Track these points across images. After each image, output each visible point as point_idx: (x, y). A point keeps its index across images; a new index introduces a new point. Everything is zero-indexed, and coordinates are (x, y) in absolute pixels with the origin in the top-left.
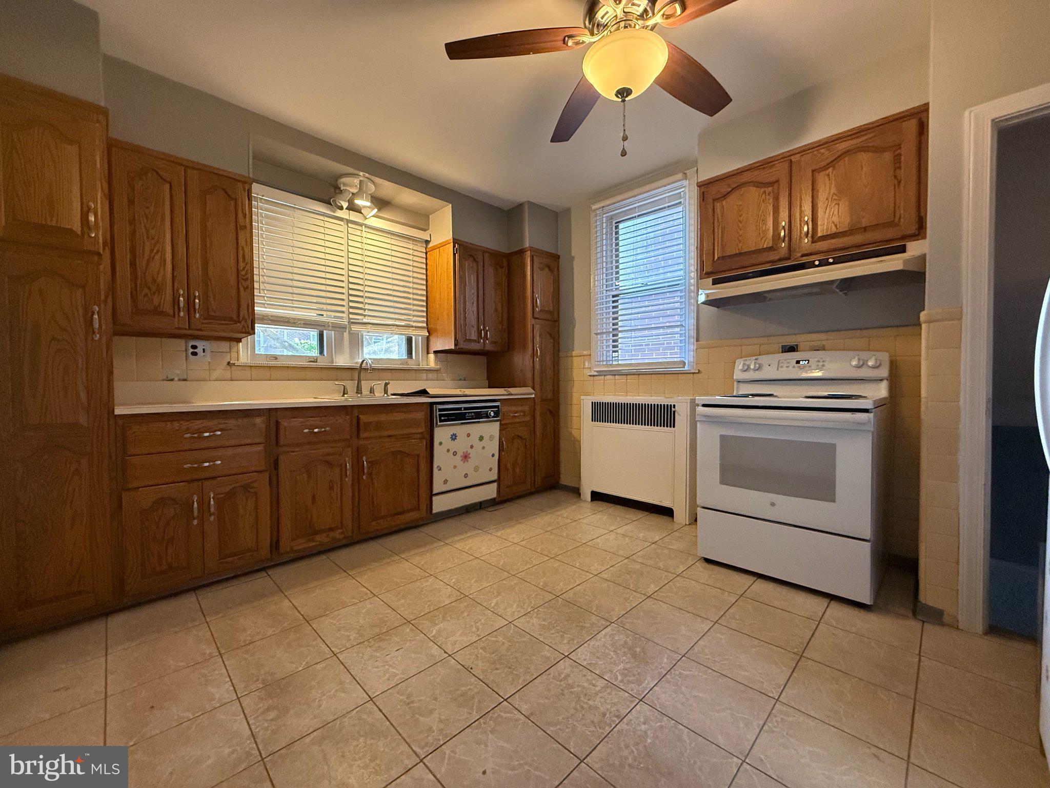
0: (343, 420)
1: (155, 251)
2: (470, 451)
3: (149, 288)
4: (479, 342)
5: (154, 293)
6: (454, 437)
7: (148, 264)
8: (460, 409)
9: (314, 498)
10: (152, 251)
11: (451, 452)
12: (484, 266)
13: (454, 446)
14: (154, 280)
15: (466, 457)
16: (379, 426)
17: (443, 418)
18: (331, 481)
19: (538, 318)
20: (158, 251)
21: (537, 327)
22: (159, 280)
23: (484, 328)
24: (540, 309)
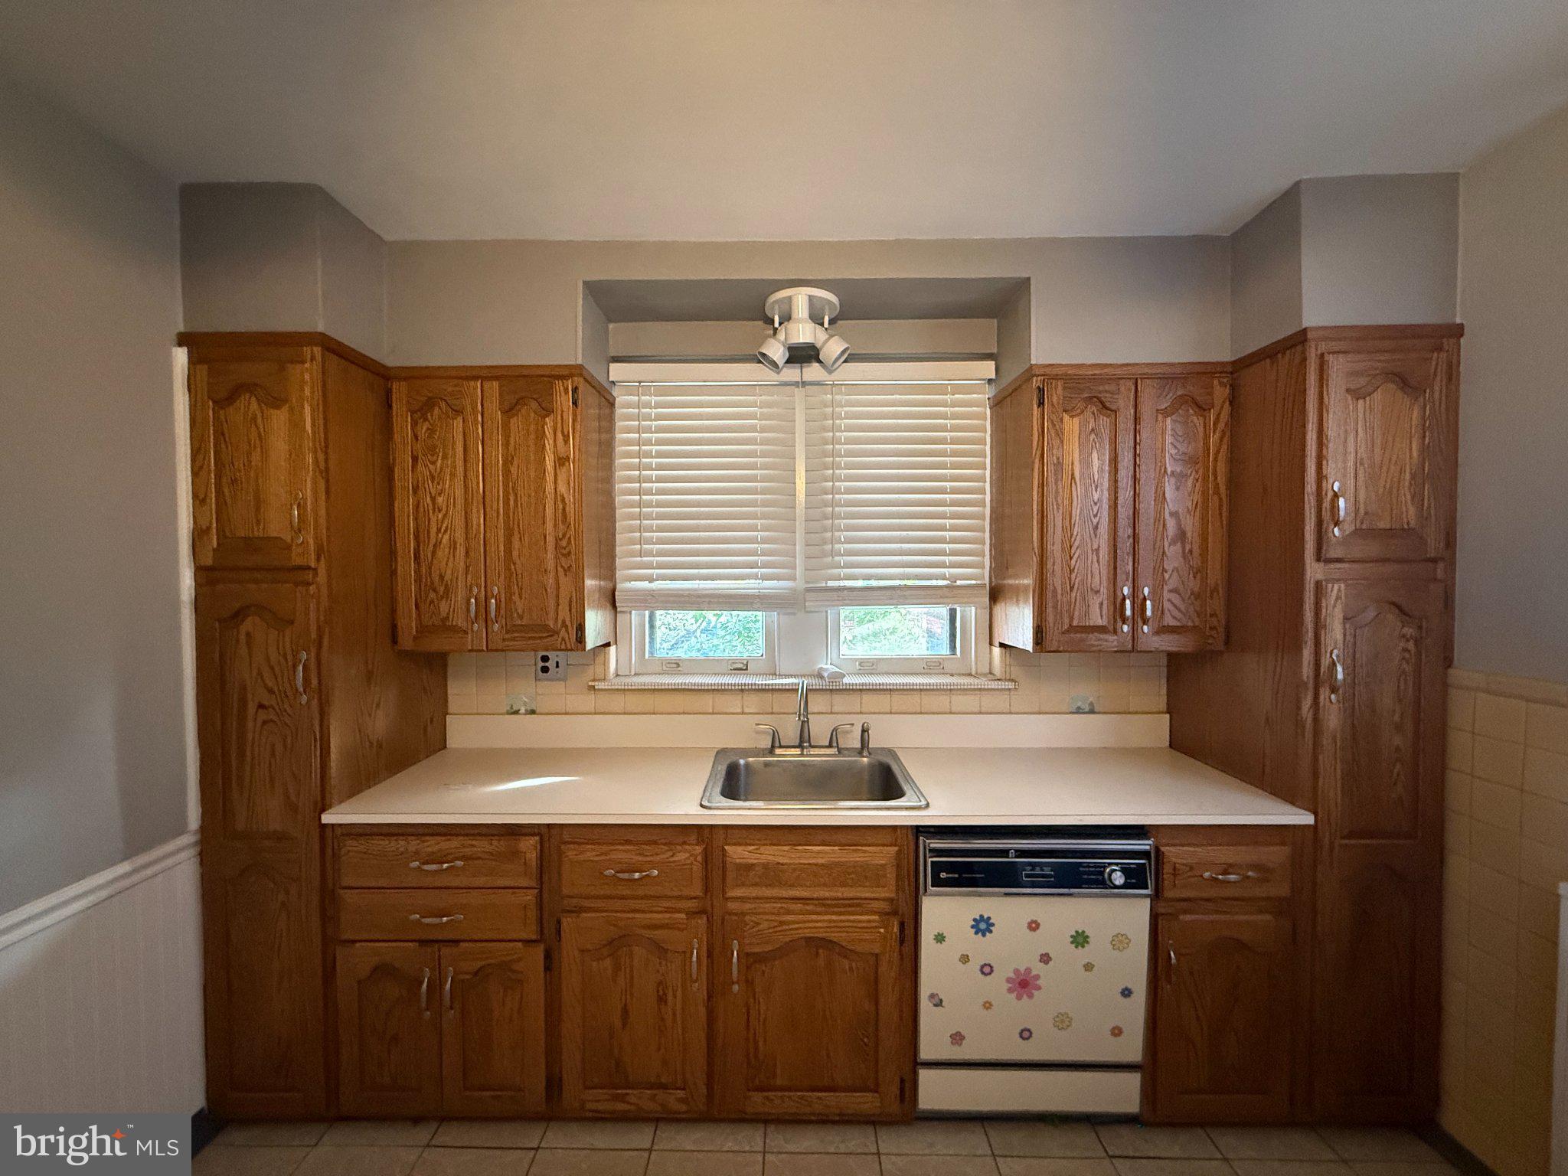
0: (688, 855)
1: (442, 531)
2: (1038, 968)
3: (435, 590)
4: (1115, 632)
5: (442, 597)
6: (983, 926)
7: (434, 553)
8: (1004, 853)
9: (625, 1012)
10: (439, 530)
11: (975, 965)
12: (1136, 420)
13: (983, 948)
14: (442, 577)
15: (1024, 984)
16: (772, 874)
17: (943, 875)
18: (660, 983)
19: (1339, 560)
20: (446, 531)
21: (1334, 590)
22: (448, 577)
23: (1135, 589)
24: (1349, 528)
